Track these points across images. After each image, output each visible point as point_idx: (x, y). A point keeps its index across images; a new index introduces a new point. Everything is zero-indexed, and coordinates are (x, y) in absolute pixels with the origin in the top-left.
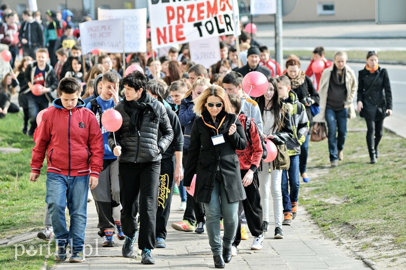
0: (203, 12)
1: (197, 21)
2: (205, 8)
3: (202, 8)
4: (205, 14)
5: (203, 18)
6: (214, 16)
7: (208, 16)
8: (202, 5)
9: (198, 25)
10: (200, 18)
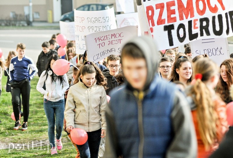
0: (173, 12)
1: (167, 24)
2: (175, 8)
3: (172, 8)
4: (177, 15)
5: (174, 19)
6: (189, 19)
7: (181, 18)
8: (173, 4)
9: (169, 29)
10: (170, 19)
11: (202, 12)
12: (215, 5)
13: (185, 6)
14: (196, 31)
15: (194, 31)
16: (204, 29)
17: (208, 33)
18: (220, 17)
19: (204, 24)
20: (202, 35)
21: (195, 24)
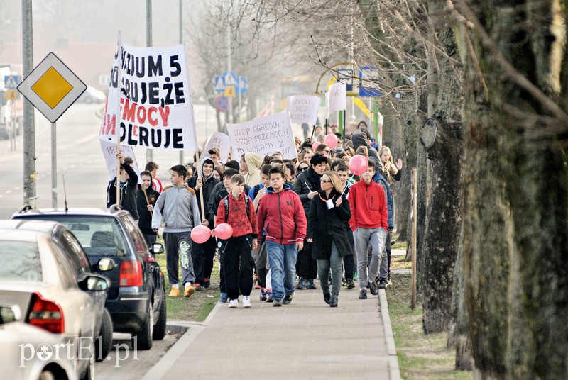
6: (130, 122)
11: (142, 121)
12: (156, 120)
13: (130, 108)
14: (135, 138)
15: (133, 138)
16: (144, 139)
17: (147, 144)
18: (159, 132)
19: (144, 134)
20: (141, 144)
21: (135, 131)
